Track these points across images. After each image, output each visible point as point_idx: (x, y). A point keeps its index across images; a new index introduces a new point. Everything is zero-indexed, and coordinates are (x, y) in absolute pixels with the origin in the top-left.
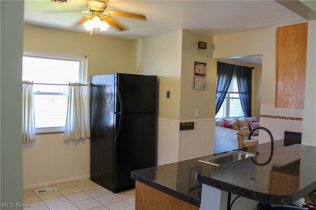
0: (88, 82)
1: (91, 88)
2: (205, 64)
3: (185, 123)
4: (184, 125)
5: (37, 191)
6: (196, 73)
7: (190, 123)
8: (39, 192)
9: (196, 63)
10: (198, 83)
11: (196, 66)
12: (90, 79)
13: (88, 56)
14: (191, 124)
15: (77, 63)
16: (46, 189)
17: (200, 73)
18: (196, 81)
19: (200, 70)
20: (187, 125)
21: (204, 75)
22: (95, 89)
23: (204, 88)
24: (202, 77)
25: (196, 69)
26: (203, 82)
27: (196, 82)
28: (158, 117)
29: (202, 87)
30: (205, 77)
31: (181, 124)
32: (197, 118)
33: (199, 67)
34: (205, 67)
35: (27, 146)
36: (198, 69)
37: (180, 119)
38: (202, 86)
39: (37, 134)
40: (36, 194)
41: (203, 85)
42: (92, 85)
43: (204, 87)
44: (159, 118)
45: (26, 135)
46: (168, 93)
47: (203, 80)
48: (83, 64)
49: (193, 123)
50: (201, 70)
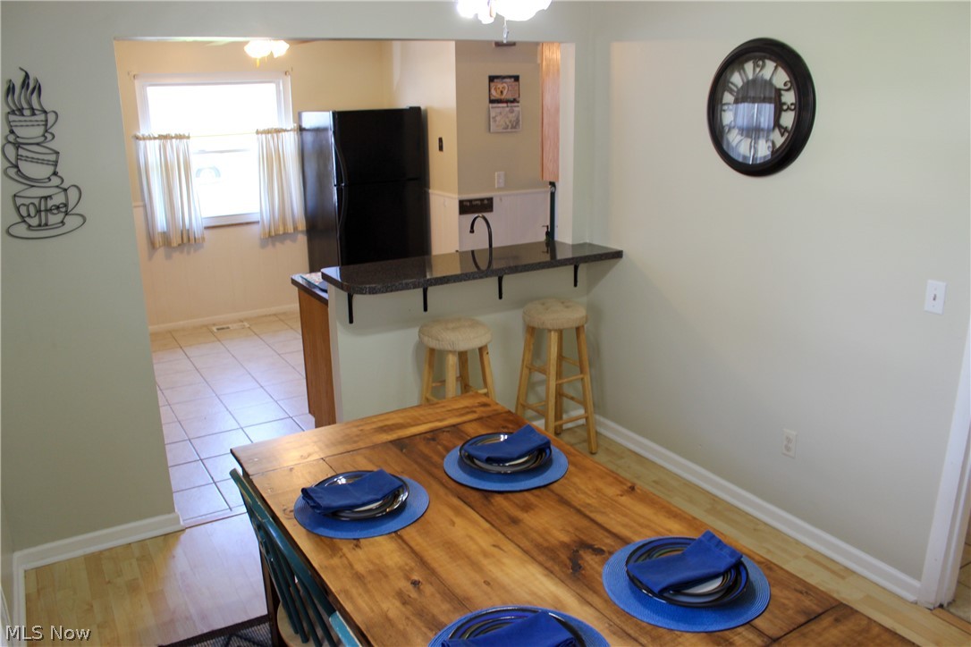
0: (294, 122)
1: (301, 134)
2: (516, 78)
3: (470, 201)
4: (468, 204)
5: (214, 329)
6: (492, 98)
7: (482, 200)
8: (218, 329)
9: (492, 79)
10: (498, 119)
11: (492, 84)
12: (298, 117)
13: (290, 70)
14: (486, 202)
15: (272, 87)
16: (230, 326)
17: (503, 97)
18: (493, 114)
19: (502, 92)
20: (474, 203)
21: (514, 101)
22: (309, 137)
23: (513, 127)
24: (509, 104)
25: (493, 92)
26: (510, 115)
27: (494, 118)
28: (429, 188)
29: (510, 126)
30: (516, 104)
31: (461, 203)
32: (500, 189)
33: (499, 85)
34: (517, 83)
35: (192, 249)
36: (498, 91)
37: (459, 193)
38: (508, 123)
39: (207, 228)
40: (212, 332)
41: (510, 122)
42: (301, 130)
43: (515, 125)
44: (431, 191)
45: (188, 230)
46: (441, 140)
47: (512, 112)
48: (281, 88)
49: (490, 200)
50: (505, 92)
